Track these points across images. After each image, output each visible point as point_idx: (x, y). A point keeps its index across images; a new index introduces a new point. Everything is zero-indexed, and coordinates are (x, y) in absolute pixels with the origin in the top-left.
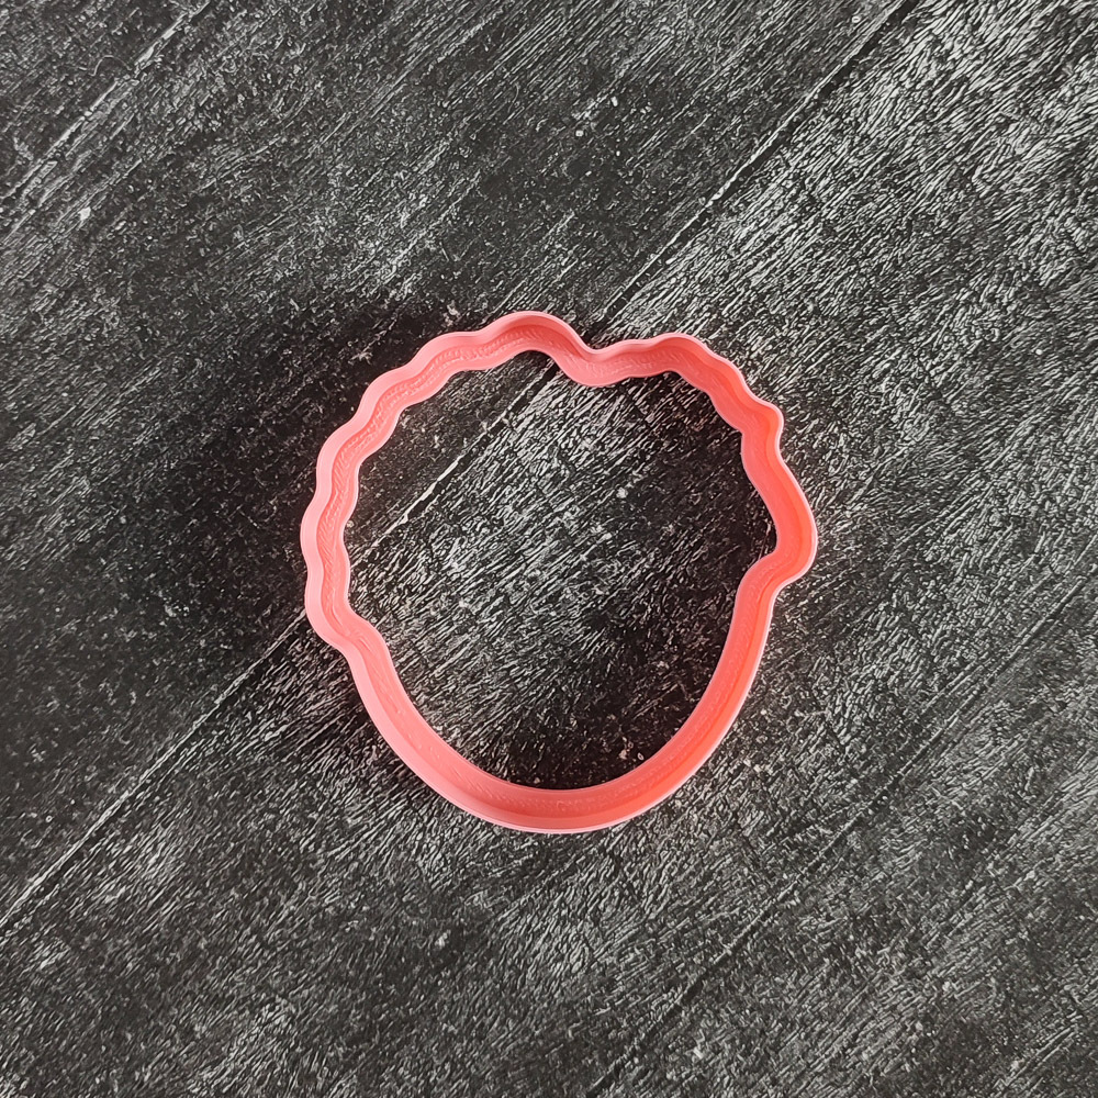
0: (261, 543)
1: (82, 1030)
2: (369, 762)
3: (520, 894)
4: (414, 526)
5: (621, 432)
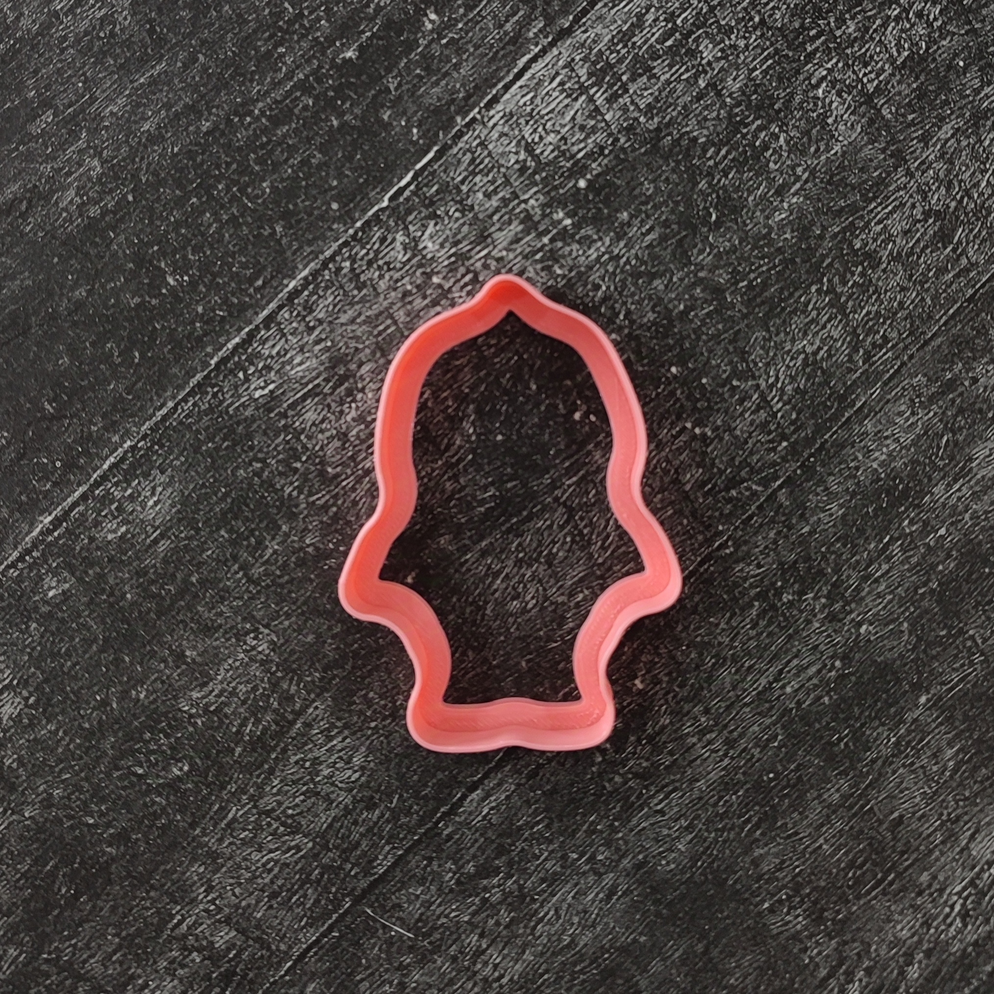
0: (254, 221)
1: (85, 652)
2: (349, 418)
3: (482, 538)
4: (393, 209)
5: (582, 128)
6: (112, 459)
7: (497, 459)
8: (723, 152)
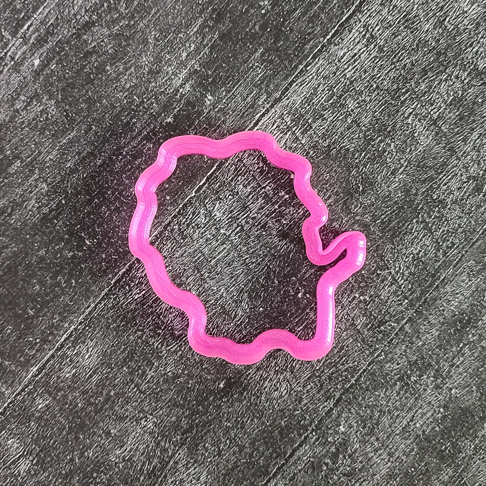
1: (60, 435)
4: (198, 197)
5: (290, 148)
6: (65, 336)
7: (261, 320)
8: (363, 155)
